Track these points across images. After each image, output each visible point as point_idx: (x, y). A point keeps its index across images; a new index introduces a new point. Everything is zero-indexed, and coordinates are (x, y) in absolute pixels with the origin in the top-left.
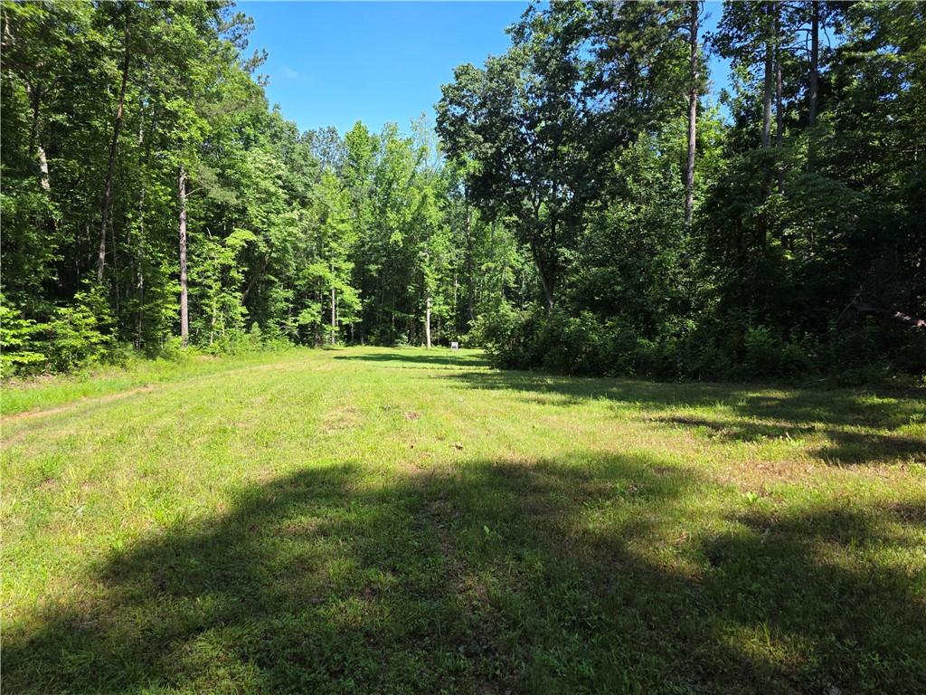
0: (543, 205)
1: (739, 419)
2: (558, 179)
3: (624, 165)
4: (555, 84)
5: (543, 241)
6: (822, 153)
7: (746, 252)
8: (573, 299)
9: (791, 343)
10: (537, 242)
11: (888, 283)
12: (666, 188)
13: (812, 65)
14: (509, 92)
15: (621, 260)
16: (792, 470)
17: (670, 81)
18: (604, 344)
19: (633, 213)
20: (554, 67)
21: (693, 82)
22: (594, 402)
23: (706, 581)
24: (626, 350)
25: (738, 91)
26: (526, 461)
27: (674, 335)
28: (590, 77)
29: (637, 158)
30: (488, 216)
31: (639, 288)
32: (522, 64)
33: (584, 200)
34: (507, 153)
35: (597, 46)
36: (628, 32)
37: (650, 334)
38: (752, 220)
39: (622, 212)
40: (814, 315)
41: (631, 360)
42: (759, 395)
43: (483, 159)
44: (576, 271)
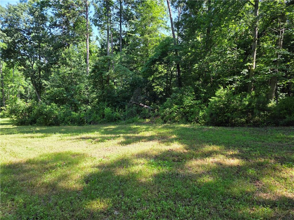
0: (35, 64)
1: (101, 136)
2: (41, 55)
3: (65, 54)
4: (38, 20)
5: (35, 77)
6: (123, 60)
7: (104, 86)
8: (48, 99)
9: (116, 112)
10: (33, 78)
11: (138, 96)
12: (80, 64)
13: (120, 34)
14: (18, 20)
15: (66, 86)
16: (113, 149)
17: (80, 30)
18: (60, 114)
19: (70, 71)
20: (37, 14)
21: (87, 31)
22: (55, 135)
23: (83, 190)
24: (68, 116)
25: (101, 38)
26: (22, 161)
27: (84, 111)
28: (52, 21)
29: (70, 52)
30: (10, 66)
31: (72, 96)
32: (23, 10)
33: (52, 64)
34: (18, 42)
35: (54, 12)
36: (65, 9)
37: (76, 110)
38: (105, 76)
39: (65, 70)
40: (122, 104)
41: (70, 119)
42: (108, 128)
43: (7, 43)
44: (49, 89)
